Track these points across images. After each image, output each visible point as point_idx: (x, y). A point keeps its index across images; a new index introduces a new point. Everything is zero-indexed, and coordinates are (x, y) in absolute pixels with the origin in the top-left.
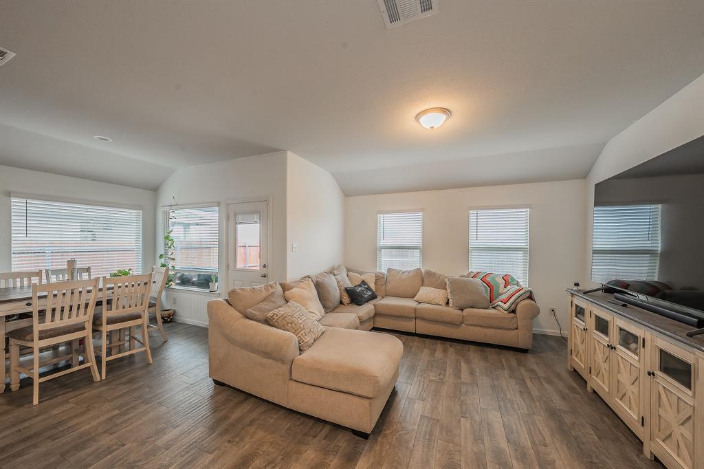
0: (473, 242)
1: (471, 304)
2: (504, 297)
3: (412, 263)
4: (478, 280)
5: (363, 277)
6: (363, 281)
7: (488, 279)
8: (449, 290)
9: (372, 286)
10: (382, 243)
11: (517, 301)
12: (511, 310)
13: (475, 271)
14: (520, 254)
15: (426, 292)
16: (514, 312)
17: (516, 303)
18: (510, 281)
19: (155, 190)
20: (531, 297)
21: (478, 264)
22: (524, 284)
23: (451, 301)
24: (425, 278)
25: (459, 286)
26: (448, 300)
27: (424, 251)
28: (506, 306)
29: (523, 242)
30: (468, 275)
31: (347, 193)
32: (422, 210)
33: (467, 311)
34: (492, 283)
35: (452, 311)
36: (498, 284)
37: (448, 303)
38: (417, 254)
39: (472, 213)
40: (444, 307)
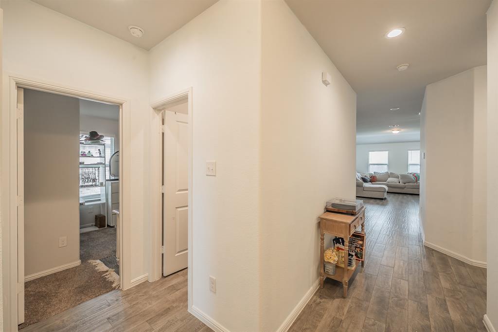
0: (410, 162)
1: (408, 182)
3: (384, 170)
4: (411, 175)
5: (365, 175)
7: (415, 175)
8: (400, 178)
10: (370, 162)
13: (410, 172)
15: (390, 179)
21: (411, 170)
24: (391, 175)
25: (403, 177)
26: (400, 181)
27: (389, 165)
30: (408, 174)
32: (388, 150)
33: (407, 184)
34: (417, 176)
35: (401, 184)
36: (419, 176)
38: (386, 166)
39: (409, 152)
40: (398, 183)
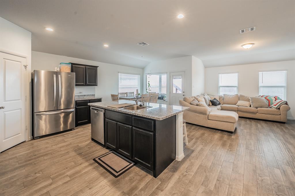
0: (260, 84)
1: (261, 106)
2: (275, 104)
3: (233, 92)
4: (263, 98)
5: (215, 97)
6: (215, 98)
7: (268, 98)
8: (251, 102)
9: (218, 100)
10: (220, 85)
11: (281, 105)
12: (278, 108)
13: (262, 95)
14: (283, 89)
15: (240, 103)
16: (279, 109)
17: (280, 106)
18: (278, 98)
19: (143, 69)
20: (286, 104)
21: (263, 92)
22: (284, 99)
23: (252, 106)
24: (240, 98)
25: (254, 100)
26: (251, 105)
27: (238, 88)
28: (275, 107)
29: (284, 84)
30: (259, 96)
31: (206, 67)
32: (238, 72)
33: (259, 109)
34: (270, 99)
35: (253, 109)
36: (272, 100)
37: (250, 106)
38: (235, 89)
39: (260, 73)
40: (249, 107)
